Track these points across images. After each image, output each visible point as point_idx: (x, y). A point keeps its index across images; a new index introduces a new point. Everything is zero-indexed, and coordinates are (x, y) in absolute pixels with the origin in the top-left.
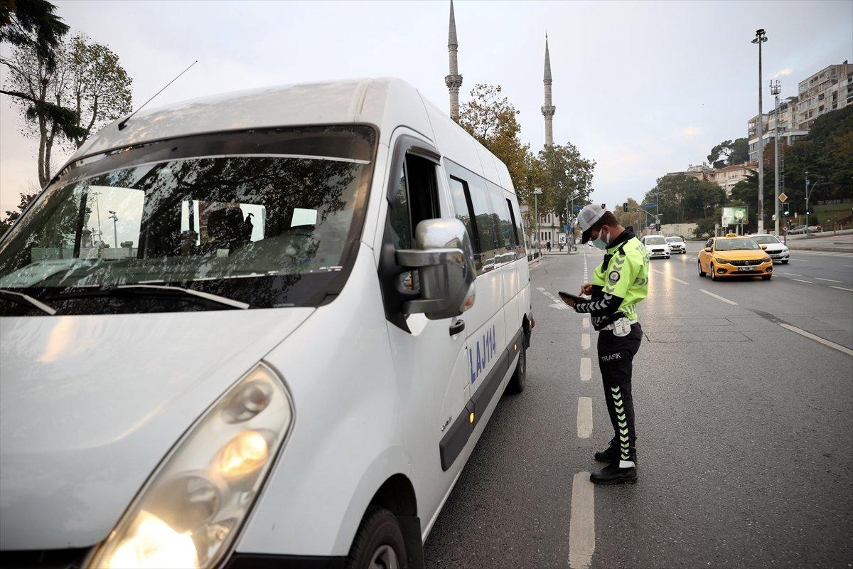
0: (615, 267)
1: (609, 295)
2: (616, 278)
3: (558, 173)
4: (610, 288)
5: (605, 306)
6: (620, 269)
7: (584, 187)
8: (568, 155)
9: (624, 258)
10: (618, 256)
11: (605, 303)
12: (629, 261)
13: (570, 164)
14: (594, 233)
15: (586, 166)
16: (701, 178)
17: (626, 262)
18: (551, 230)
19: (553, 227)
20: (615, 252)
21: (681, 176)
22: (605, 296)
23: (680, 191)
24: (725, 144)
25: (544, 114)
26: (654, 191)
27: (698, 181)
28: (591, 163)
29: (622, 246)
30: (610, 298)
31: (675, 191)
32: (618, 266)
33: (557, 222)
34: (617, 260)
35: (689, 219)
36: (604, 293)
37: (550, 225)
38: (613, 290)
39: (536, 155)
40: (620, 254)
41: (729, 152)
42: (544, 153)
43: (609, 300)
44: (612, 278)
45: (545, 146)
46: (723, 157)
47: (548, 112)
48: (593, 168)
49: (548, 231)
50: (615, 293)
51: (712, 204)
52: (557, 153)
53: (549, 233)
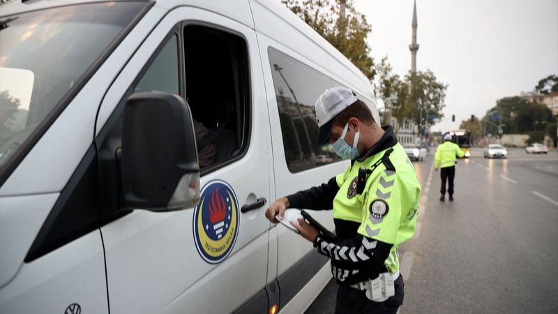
0: (378, 192)
1: (370, 240)
2: (382, 211)
3: (418, 93)
4: (373, 228)
5: (364, 258)
6: (388, 195)
7: (438, 103)
8: (427, 78)
9: (393, 177)
10: (384, 174)
11: (366, 252)
12: (401, 182)
13: (428, 86)
14: (335, 130)
15: (441, 87)
16: (531, 100)
17: (396, 183)
18: (412, 136)
19: (413, 133)
20: (375, 166)
21: (516, 99)
22: (365, 242)
23: (513, 110)
24: (550, 78)
25: (411, 50)
26: (493, 110)
27: (530, 104)
28: (445, 85)
29: (387, 154)
30: (373, 245)
31: (510, 110)
32: (384, 191)
33: (416, 129)
34: (382, 180)
35: (521, 132)
36: (361, 236)
37: (412, 131)
38: (377, 232)
39: (402, 79)
40: (387, 169)
41: (553, 83)
42: (408, 77)
43: (372, 250)
44: (375, 210)
45: (410, 71)
46: (548, 87)
47: (414, 48)
48: (446, 88)
49: (409, 136)
50: (380, 237)
51: (540, 121)
52: (419, 77)
53: (411, 138)
